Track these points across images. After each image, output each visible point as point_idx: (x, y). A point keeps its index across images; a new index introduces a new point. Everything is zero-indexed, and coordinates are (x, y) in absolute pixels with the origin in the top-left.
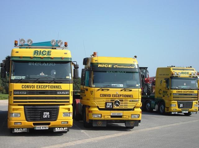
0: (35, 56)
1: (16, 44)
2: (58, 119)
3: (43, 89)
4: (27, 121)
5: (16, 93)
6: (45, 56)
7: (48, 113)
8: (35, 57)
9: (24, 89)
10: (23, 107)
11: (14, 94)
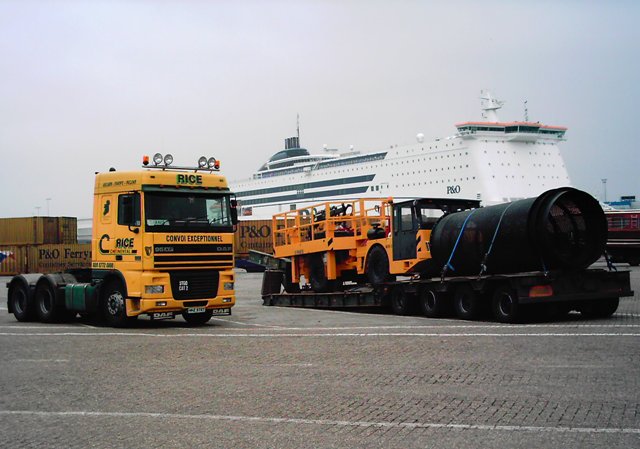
0: (180, 184)
1: (146, 163)
2: (219, 293)
3: (197, 243)
4: (176, 299)
5: (158, 249)
6: (194, 185)
7: (186, 283)
8: (181, 187)
9: (170, 243)
10: (168, 275)
11: (155, 252)
